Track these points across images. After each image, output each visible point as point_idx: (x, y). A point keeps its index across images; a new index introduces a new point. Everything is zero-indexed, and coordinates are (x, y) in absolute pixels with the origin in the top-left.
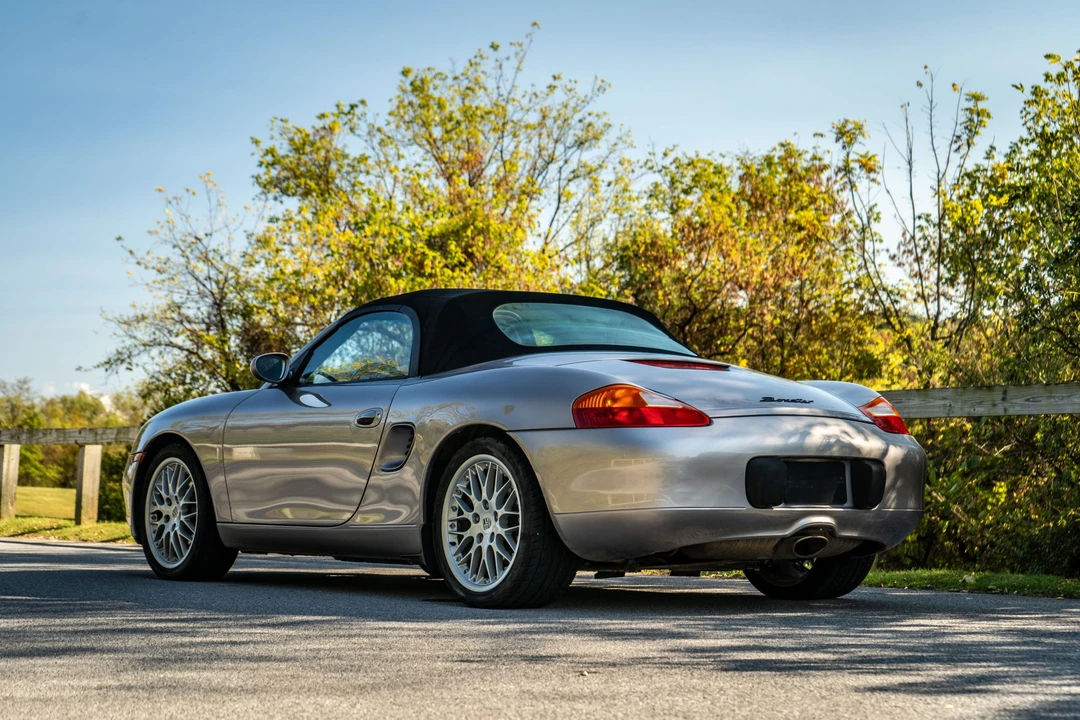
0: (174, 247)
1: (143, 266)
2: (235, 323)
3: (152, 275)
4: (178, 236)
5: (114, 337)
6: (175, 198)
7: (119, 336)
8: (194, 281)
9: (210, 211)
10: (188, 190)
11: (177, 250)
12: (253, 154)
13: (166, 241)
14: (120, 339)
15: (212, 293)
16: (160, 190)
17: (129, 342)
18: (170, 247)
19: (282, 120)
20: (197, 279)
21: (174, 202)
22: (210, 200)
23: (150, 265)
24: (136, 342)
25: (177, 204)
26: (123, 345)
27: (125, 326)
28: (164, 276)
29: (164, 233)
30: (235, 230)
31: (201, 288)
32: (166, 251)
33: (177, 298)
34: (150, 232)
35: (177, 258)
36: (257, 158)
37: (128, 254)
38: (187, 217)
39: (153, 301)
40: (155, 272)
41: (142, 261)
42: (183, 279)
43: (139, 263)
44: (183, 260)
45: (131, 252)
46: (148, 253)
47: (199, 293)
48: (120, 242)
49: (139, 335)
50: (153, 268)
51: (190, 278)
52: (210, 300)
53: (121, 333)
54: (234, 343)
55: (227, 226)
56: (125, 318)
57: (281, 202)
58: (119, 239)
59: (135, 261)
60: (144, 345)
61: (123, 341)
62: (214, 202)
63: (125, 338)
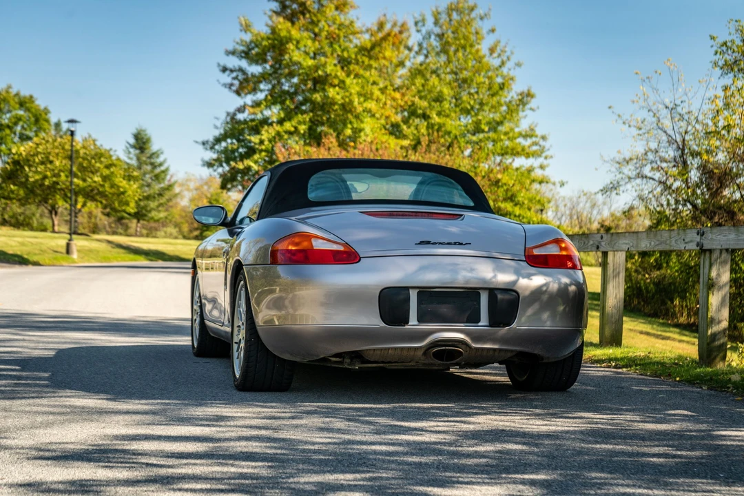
0: (649, 111)
1: (627, 125)
2: (694, 163)
3: (634, 131)
4: (651, 104)
5: (609, 172)
6: (648, 78)
7: (613, 172)
8: (664, 134)
9: (673, 85)
10: (656, 72)
11: (650, 113)
12: (712, 46)
13: (643, 107)
14: (613, 174)
15: (676, 141)
16: (637, 73)
17: (619, 176)
18: (646, 111)
19: (736, 21)
20: (665, 132)
21: (647, 81)
22: (672, 78)
23: (632, 124)
24: (624, 176)
25: (650, 82)
26: (614, 178)
27: (618, 166)
28: (641, 132)
29: (642, 103)
30: (692, 98)
31: (669, 138)
32: (644, 114)
33: (653, 145)
34: (632, 102)
35: (650, 119)
36: (715, 48)
37: (617, 117)
38: (657, 90)
40: (635, 129)
41: (627, 122)
42: (656, 132)
43: (624, 123)
44: (655, 120)
45: (619, 116)
46: (631, 116)
47: (668, 142)
48: (611, 110)
49: (626, 171)
50: (634, 126)
51: (660, 131)
52: (675, 146)
53: (614, 169)
54: (694, 175)
55: (686, 96)
56: (617, 159)
58: (610, 107)
59: (622, 122)
60: (630, 178)
61: (616, 176)
62: (675, 79)
63: (617, 174)
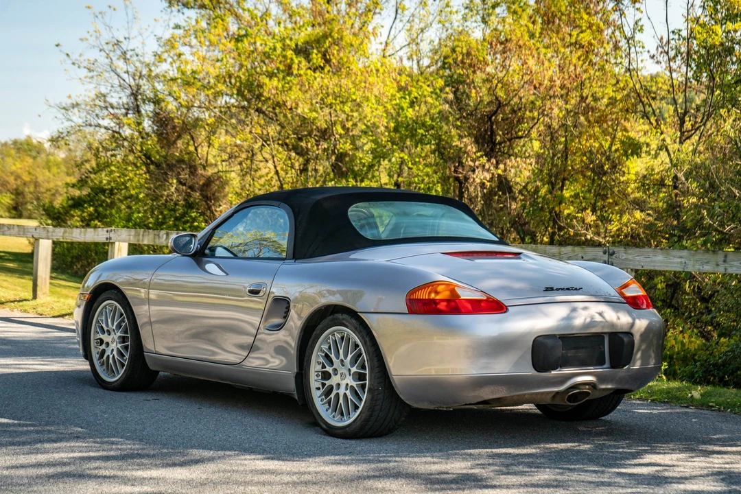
0: (101, 50)
1: (77, 66)
2: (148, 109)
3: (84, 72)
4: (103, 42)
5: (56, 119)
6: (101, 13)
7: (59, 119)
8: (116, 77)
9: (128, 23)
10: (110, 7)
11: (103, 53)
13: (94, 46)
14: (60, 121)
15: (130, 86)
16: (89, 7)
17: (67, 124)
18: (97, 50)
20: (118, 75)
21: (100, 16)
22: (127, 14)
23: (82, 65)
24: (73, 124)
25: (103, 17)
26: (62, 126)
27: (63, 111)
28: (95, 73)
29: (92, 40)
30: (147, 37)
31: (122, 81)
32: (95, 54)
33: (103, 90)
34: (81, 40)
35: (102, 59)
37: (65, 56)
38: (110, 28)
39: (85, 91)
40: (86, 70)
41: (76, 62)
42: (108, 75)
43: (73, 64)
44: (108, 61)
45: (68, 55)
46: (81, 55)
47: (120, 86)
48: (59, 48)
49: (74, 118)
50: (85, 67)
51: (113, 74)
52: (128, 92)
53: (61, 116)
54: (147, 124)
55: (141, 34)
56: (64, 105)
57: (183, 13)
58: (57, 46)
59: (71, 62)
61: (63, 123)
62: (130, 16)
63: (64, 121)
